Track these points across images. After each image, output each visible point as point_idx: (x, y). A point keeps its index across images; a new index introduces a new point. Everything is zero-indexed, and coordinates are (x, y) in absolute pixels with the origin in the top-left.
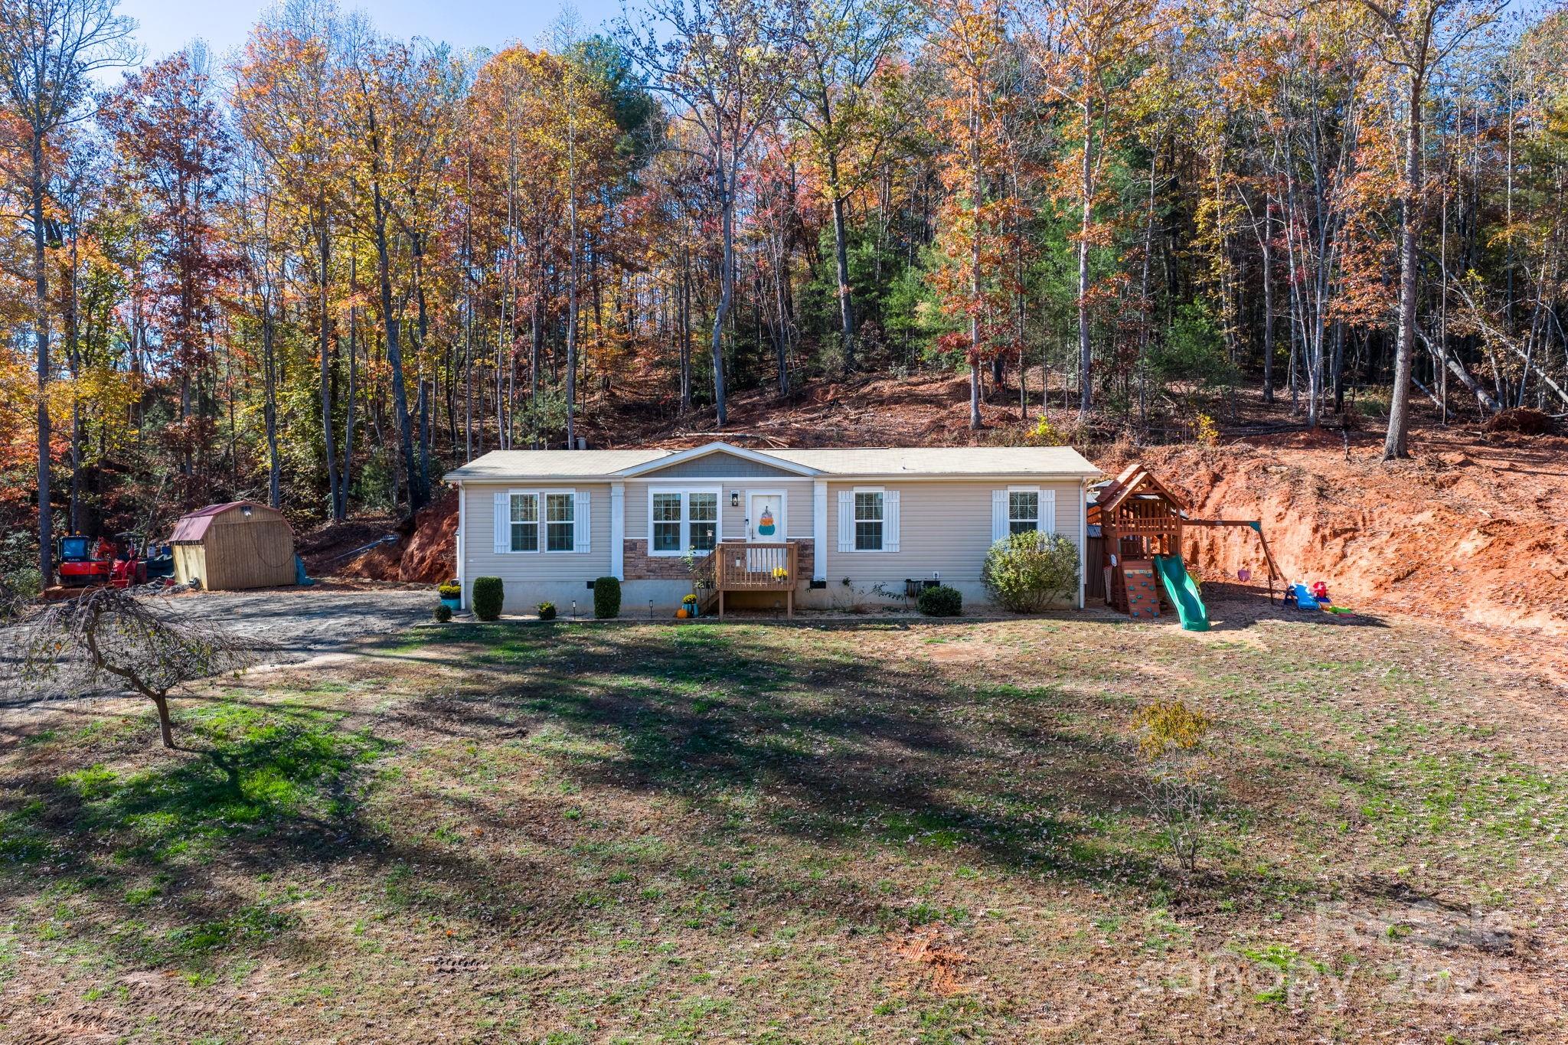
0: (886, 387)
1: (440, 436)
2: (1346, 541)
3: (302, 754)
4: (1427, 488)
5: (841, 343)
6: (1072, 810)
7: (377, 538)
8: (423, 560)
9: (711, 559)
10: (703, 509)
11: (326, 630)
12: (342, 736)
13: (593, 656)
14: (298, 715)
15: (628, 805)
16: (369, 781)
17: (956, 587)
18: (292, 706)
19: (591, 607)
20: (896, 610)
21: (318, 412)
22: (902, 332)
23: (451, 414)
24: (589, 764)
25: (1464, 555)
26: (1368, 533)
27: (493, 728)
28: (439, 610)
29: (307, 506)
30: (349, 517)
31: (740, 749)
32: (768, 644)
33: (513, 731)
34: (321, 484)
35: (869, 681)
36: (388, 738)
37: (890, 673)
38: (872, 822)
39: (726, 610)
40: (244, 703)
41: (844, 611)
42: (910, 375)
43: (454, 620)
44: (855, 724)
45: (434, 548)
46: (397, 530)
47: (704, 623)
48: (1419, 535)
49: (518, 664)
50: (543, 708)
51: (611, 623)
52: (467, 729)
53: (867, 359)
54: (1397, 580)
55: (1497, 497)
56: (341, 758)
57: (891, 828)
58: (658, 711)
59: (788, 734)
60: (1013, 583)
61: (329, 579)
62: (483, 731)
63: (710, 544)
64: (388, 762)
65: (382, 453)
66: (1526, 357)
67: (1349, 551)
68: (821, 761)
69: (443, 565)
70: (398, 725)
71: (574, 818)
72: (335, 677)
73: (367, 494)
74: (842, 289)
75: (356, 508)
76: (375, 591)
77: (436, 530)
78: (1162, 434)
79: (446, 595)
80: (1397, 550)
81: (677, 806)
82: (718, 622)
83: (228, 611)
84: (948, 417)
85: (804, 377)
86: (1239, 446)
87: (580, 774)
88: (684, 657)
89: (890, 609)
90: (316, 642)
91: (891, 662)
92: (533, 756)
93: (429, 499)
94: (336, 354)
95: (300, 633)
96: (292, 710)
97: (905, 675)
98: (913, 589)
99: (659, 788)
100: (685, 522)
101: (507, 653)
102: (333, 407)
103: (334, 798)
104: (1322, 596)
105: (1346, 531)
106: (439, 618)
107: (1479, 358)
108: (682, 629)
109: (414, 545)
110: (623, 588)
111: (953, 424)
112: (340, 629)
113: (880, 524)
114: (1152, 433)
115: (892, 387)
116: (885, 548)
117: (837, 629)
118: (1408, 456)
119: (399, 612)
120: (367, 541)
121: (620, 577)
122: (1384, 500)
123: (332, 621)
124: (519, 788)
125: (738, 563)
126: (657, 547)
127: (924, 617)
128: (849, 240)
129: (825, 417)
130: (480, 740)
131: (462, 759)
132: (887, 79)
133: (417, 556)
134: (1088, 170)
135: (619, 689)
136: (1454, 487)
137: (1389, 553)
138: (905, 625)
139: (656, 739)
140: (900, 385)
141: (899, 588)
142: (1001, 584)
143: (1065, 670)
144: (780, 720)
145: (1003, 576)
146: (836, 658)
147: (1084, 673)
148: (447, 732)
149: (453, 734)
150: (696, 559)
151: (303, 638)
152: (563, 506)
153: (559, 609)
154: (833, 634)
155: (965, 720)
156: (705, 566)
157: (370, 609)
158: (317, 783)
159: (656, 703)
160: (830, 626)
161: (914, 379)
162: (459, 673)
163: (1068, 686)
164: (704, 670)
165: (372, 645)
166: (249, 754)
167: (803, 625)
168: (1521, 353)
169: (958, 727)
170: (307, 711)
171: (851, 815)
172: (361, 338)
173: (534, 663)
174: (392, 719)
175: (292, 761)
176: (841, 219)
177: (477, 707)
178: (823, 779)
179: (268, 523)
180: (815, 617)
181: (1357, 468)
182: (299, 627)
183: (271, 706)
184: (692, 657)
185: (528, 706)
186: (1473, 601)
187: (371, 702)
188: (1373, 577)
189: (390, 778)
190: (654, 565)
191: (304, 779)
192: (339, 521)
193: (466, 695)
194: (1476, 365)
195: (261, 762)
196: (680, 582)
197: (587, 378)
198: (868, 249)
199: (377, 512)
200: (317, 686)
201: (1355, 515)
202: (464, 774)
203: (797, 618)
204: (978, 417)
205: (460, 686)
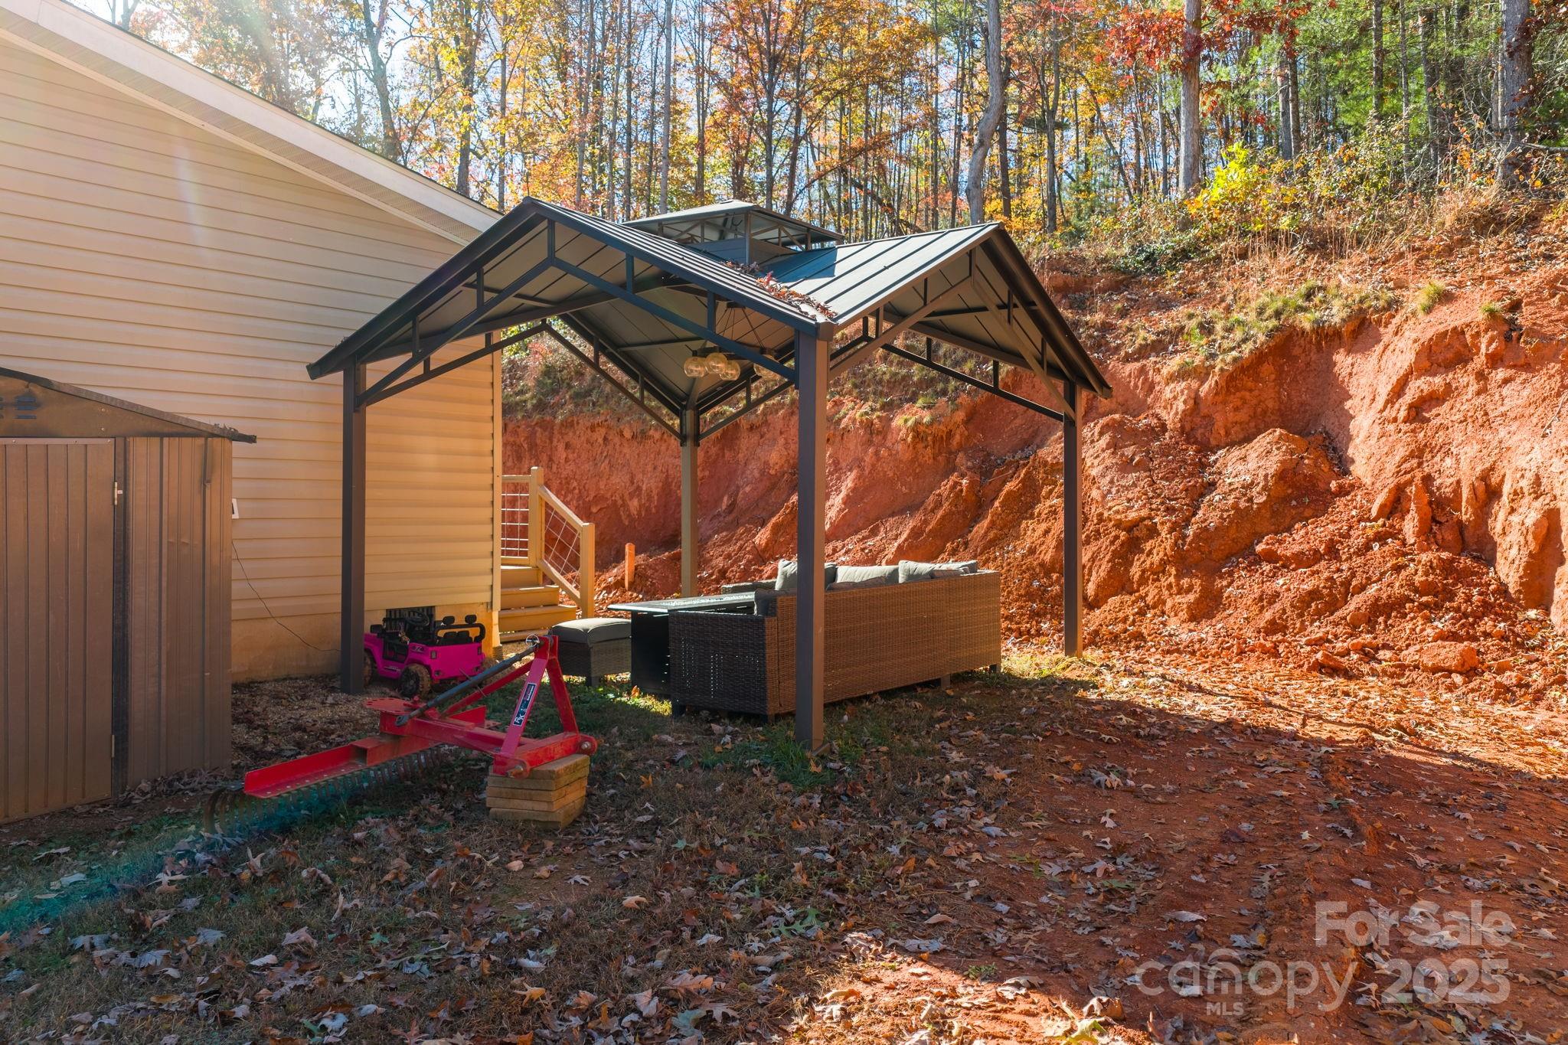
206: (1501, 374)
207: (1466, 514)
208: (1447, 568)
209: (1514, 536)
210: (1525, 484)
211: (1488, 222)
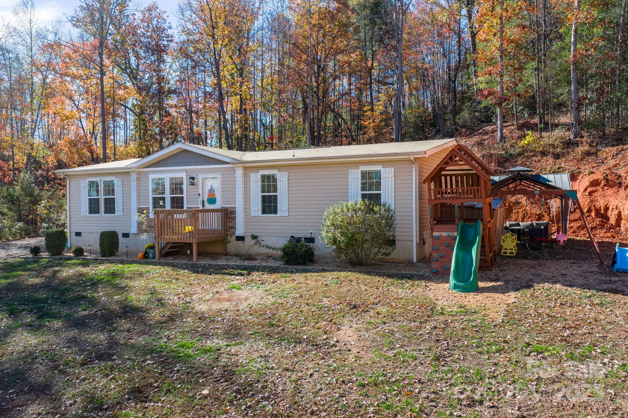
10: (177, 187)
28: (32, 248)
100: (168, 196)
106: (33, 253)
111: (489, 142)
113: (277, 196)
116: (279, 214)
121: (136, 231)
190: (153, 224)
204: (502, 137)
206: (606, 188)
207: (602, 212)
208: (602, 221)
209: (613, 216)
210: (614, 207)
211: (588, 154)
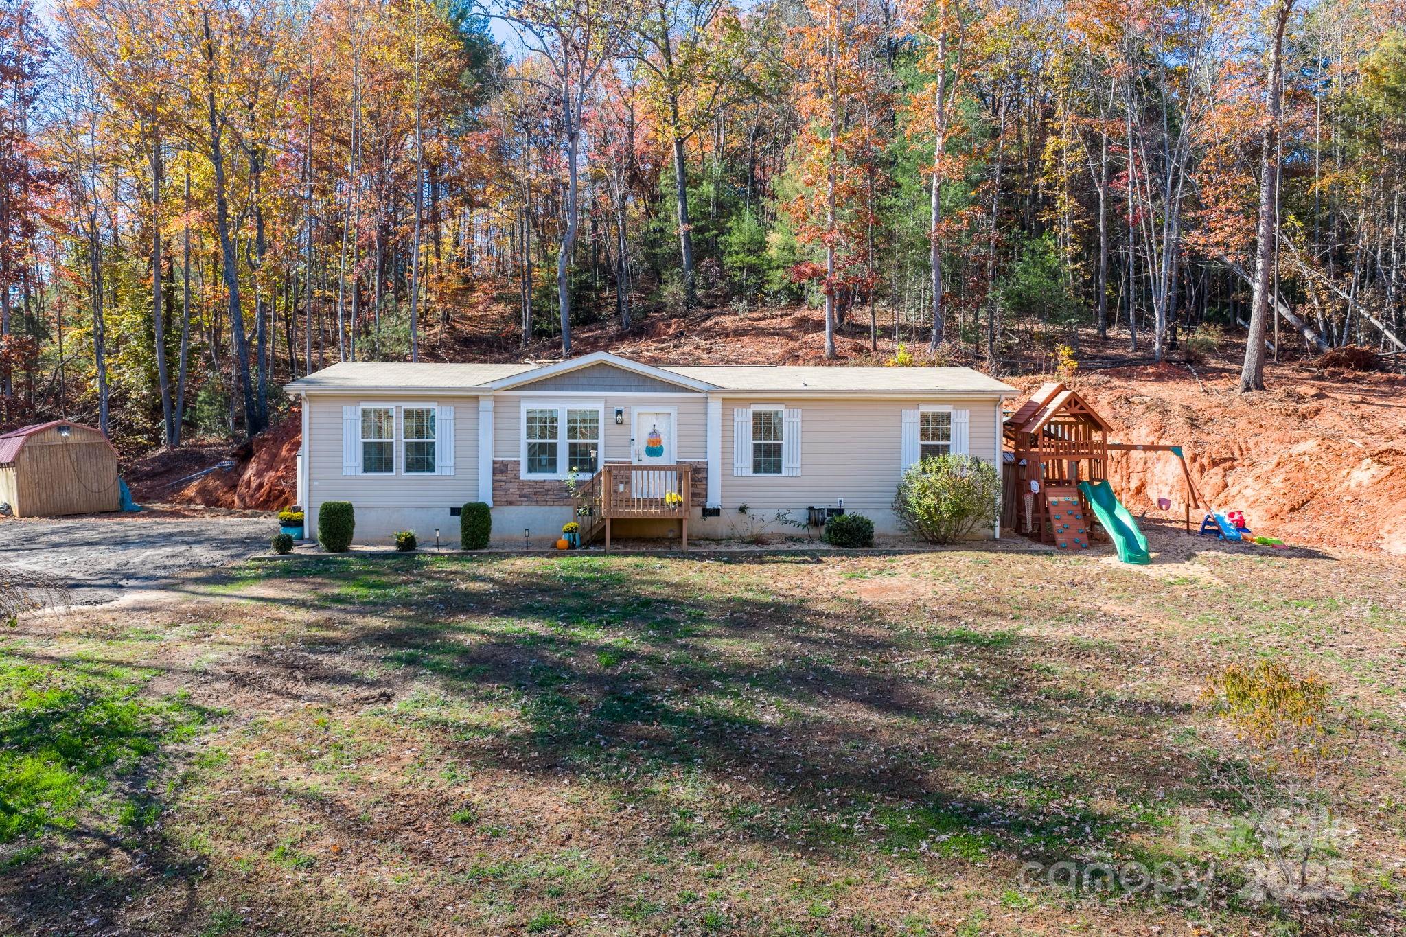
0: (728, 322)
1: (278, 365)
2: (1225, 470)
3: (95, 731)
4: (1290, 420)
5: (682, 278)
6: (1107, 796)
7: (212, 464)
8: (260, 486)
9: (595, 483)
10: (583, 427)
11: (144, 563)
12: (151, 702)
13: (467, 594)
14: (95, 674)
15: (536, 801)
16: (182, 770)
17: (868, 515)
18: (88, 661)
19: (457, 536)
20: (799, 540)
21: (151, 337)
22: (741, 269)
23: (290, 342)
24: (477, 739)
25: (1360, 485)
26: (1246, 463)
27: (349, 688)
28: (278, 540)
29: (139, 432)
30: (184, 443)
31: (669, 717)
32: (668, 579)
33: (377, 692)
34: (154, 412)
35: (799, 623)
36: (212, 705)
37: (821, 614)
38: (863, 821)
39: (612, 539)
40: (26, 656)
41: (742, 541)
42: (750, 311)
43: (296, 551)
44: (800, 679)
45: (271, 474)
46: (234, 455)
47: (588, 554)
48: (1306, 465)
49: (375, 604)
50: (412, 661)
51: (481, 554)
52: (314, 690)
53: (708, 296)
54: (1293, 510)
55: (1363, 428)
56: (146, 735)
57: (892, 830)
58: (557, 665)
59: (723, 693)
60: (933, 511)
61: (158, 506)
62: (335, 692)
63: (591, 466)
64: (210, 741)
65: (219, 377)
66: (1350, 299)
67: (1230, 481)
68: (774, 731)
69: (282, 492)
70: (225, 685)
71: (466, 822)
72: (146, 622)
73: (202, 419)
74: (683, 227)
75: (191, 434)
76: (208, 518)
77: (274, 456)
78: (1015, 365)
79: (287, 523)
80: (1287, 480)
81: (602, 799)
82: (604, 554)
83: (32, 539)
84: (801, 348)
85: (645, 313)
86: (1094, 378)
87: (468, 755)
88: (575, 595)
89: (791, 539)
90: (129, 577)
91: (816, 600)
92: (402, 730)
93: (267, 424)
94: (171, 277)
95: (112, 566)
96: (86, 666)
97: (837, 617)
98: (815, 518)
99: (575, 770)
100: (563, 443)
101: (362, 591)
102: (167, 332)
103: (133, 796)
104: (1241, 525)
105: (1225, 460)
106: (278, 548)
107: (1303, 300)
108: (565, 561)
109: (250, 472)
110: (495, 515)
111: (807, 355)
112: (160, 562)
113: (780, 445)
114: (1005, 365)
115: (734, 321)
116: (785, 472)
117: (741, 562)
118: (1263, 388)
119: (233, 542)
120: (202, 468)
121: (490, 505)
122: (1257, 430)
123: (149, 552)
124: (386, 777)
125: (622, 488)
126: (530, 471)
127: (833, 548)
128: (688, 181)
129: (675, 346)
130: (333, 705)
131: (309, 735)
132: (729, 21)
133: (254, 483)
134: (941, 105)
135: (501, 636)
136: (1316, 418)
137: (1277, 481)
138: (816, 558)
139: (558, 703)
140: (741, 320)
141: (801, 516)
142: (918, 511)
143: (1020, 610)
144: (708, 676)
145: (919, 504)
146: (750, 595)
147: (1041, 613)
148: (289, 695)
149: (298, 697)
150: (579, 484)
151: (114, 572)
152: (421, 421)
153: (419, 538)
154: (739, 568)
155: (930, 673)
156: (589, 490)
157: (197, 538)
158: (109, 773)
159: (553, 655)
160: (732, 559)
161: (754, 315)
162: (303, 615)
163: (1029, 630)
164: (602, 612)
165: (197, 581)
166: (21, 731)
167: (702, 557)
168: (1343, 295)
169: (923, 683)
170: (107, 667)
171: (833, 811)
172: (197, 262)
173: (395, 603)
174: (218, 678)
175: (78, 741)
176: (682, 159)
177: (327, 660)
178: (783, 757)
179: (88, 445)
180: (713, 548)
181: (1216, 399)
182: (111, 559)
183: (59, 660)
184: (582, 595)
185: (392, 659)
186: (1389, 532)
187: (193, 655)
188: (1265, 507)
189: (211, 765)
190: (527, 490)
191: (91, 768)
192: (172, 447)
193: (314, 645)
194: (1300, 306)
195: (35, 743)
196: (557, 509)
197: (427, 311)
198: (708, 189)
199: (214, 438)
200: (122, 634)
201: (1230, 444)
202: (313, 757)
203: (693, 549)
204: (833, 347)
205: (304, 632)
